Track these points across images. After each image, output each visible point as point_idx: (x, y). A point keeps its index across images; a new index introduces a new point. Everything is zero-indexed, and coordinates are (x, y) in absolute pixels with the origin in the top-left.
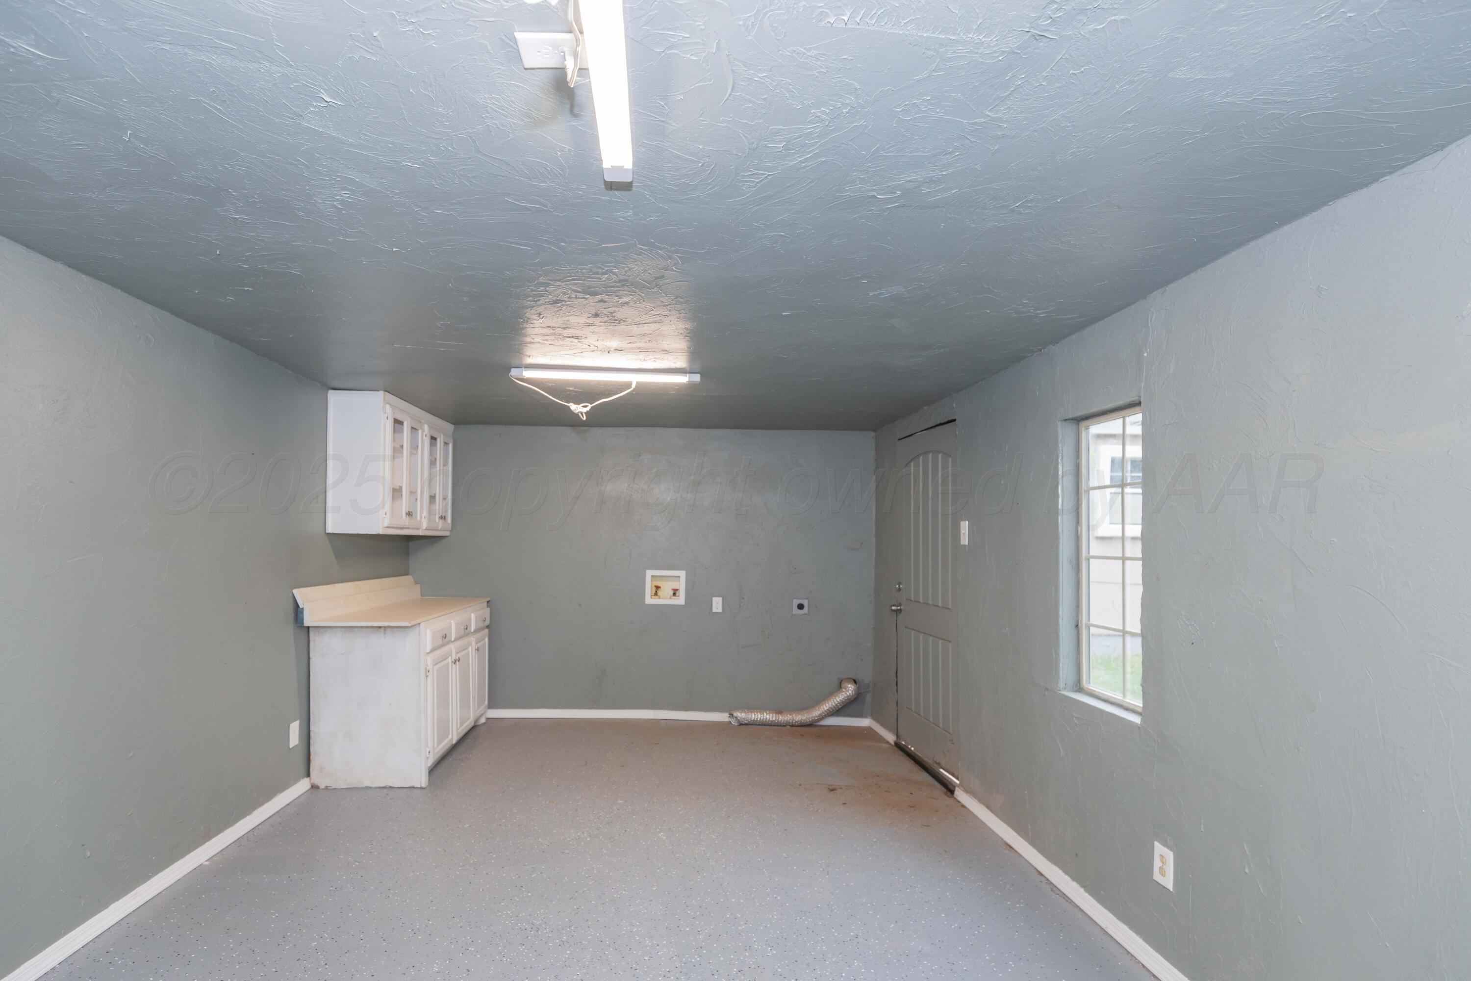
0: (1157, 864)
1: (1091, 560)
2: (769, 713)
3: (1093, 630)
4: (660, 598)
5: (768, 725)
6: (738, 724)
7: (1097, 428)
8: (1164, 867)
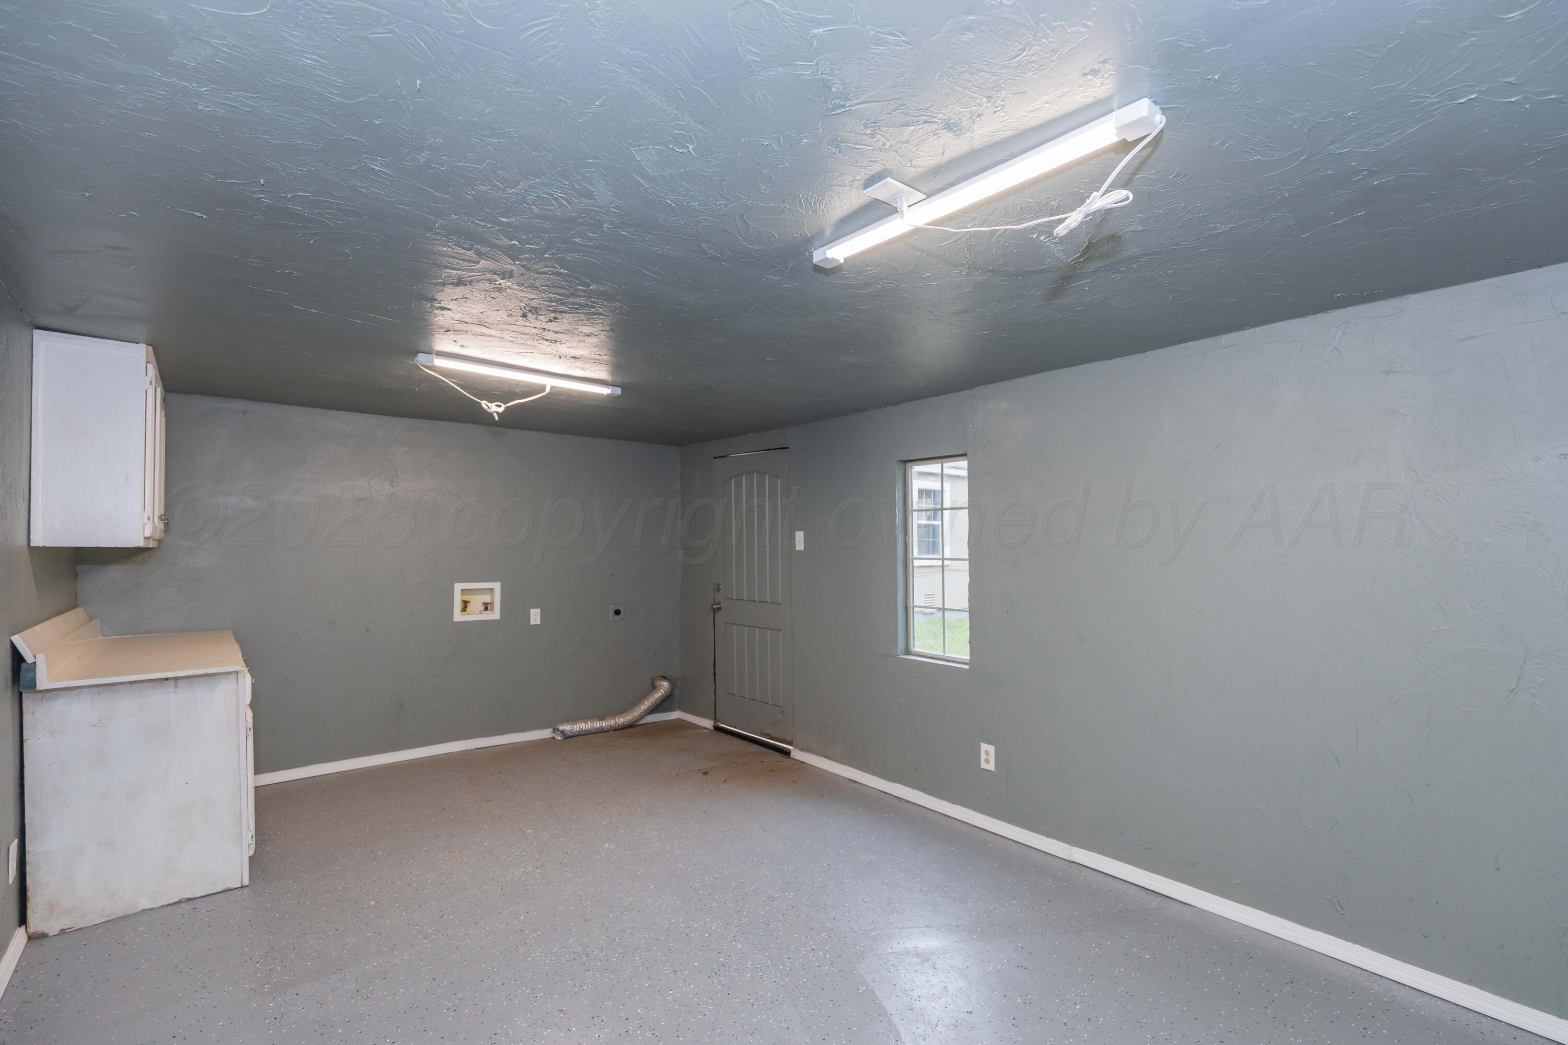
0: (983, 756)
1: (914, 560)
2: (593, 722)
3: (916, 609)
4: (468, 614)
5: (592, 734)
6: (564, 738)
7: (917, 468)
8: (989, 757)
